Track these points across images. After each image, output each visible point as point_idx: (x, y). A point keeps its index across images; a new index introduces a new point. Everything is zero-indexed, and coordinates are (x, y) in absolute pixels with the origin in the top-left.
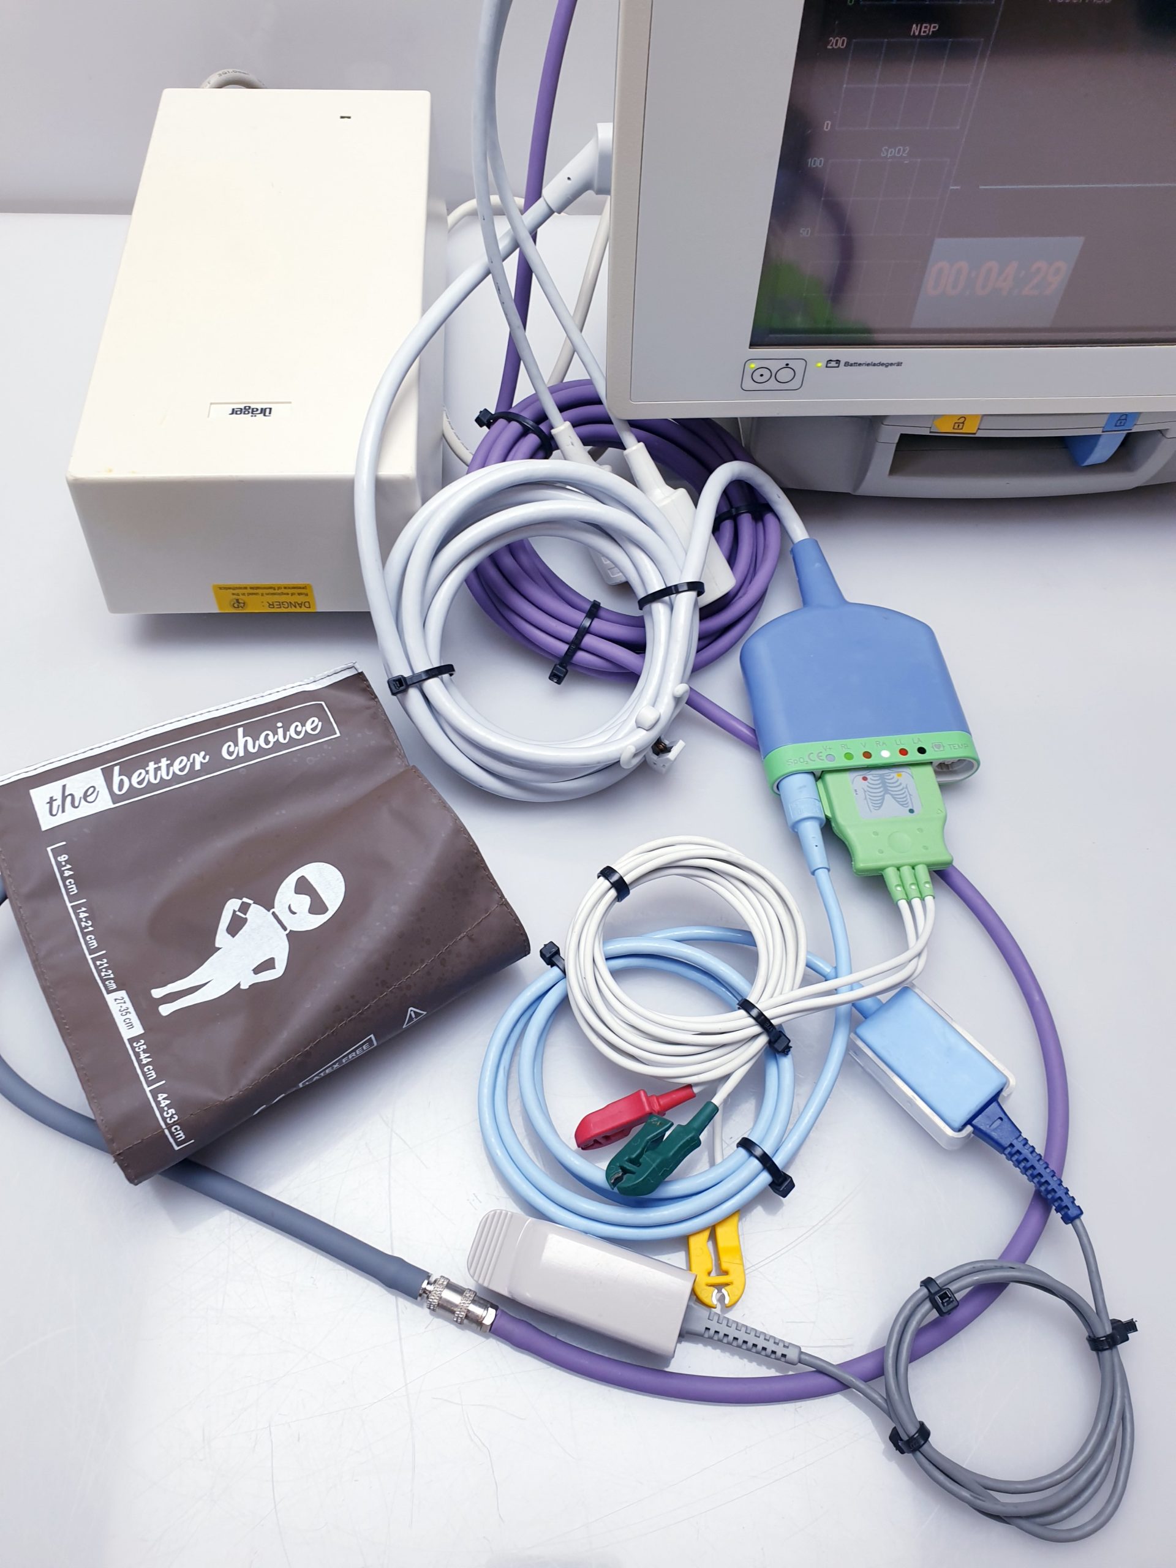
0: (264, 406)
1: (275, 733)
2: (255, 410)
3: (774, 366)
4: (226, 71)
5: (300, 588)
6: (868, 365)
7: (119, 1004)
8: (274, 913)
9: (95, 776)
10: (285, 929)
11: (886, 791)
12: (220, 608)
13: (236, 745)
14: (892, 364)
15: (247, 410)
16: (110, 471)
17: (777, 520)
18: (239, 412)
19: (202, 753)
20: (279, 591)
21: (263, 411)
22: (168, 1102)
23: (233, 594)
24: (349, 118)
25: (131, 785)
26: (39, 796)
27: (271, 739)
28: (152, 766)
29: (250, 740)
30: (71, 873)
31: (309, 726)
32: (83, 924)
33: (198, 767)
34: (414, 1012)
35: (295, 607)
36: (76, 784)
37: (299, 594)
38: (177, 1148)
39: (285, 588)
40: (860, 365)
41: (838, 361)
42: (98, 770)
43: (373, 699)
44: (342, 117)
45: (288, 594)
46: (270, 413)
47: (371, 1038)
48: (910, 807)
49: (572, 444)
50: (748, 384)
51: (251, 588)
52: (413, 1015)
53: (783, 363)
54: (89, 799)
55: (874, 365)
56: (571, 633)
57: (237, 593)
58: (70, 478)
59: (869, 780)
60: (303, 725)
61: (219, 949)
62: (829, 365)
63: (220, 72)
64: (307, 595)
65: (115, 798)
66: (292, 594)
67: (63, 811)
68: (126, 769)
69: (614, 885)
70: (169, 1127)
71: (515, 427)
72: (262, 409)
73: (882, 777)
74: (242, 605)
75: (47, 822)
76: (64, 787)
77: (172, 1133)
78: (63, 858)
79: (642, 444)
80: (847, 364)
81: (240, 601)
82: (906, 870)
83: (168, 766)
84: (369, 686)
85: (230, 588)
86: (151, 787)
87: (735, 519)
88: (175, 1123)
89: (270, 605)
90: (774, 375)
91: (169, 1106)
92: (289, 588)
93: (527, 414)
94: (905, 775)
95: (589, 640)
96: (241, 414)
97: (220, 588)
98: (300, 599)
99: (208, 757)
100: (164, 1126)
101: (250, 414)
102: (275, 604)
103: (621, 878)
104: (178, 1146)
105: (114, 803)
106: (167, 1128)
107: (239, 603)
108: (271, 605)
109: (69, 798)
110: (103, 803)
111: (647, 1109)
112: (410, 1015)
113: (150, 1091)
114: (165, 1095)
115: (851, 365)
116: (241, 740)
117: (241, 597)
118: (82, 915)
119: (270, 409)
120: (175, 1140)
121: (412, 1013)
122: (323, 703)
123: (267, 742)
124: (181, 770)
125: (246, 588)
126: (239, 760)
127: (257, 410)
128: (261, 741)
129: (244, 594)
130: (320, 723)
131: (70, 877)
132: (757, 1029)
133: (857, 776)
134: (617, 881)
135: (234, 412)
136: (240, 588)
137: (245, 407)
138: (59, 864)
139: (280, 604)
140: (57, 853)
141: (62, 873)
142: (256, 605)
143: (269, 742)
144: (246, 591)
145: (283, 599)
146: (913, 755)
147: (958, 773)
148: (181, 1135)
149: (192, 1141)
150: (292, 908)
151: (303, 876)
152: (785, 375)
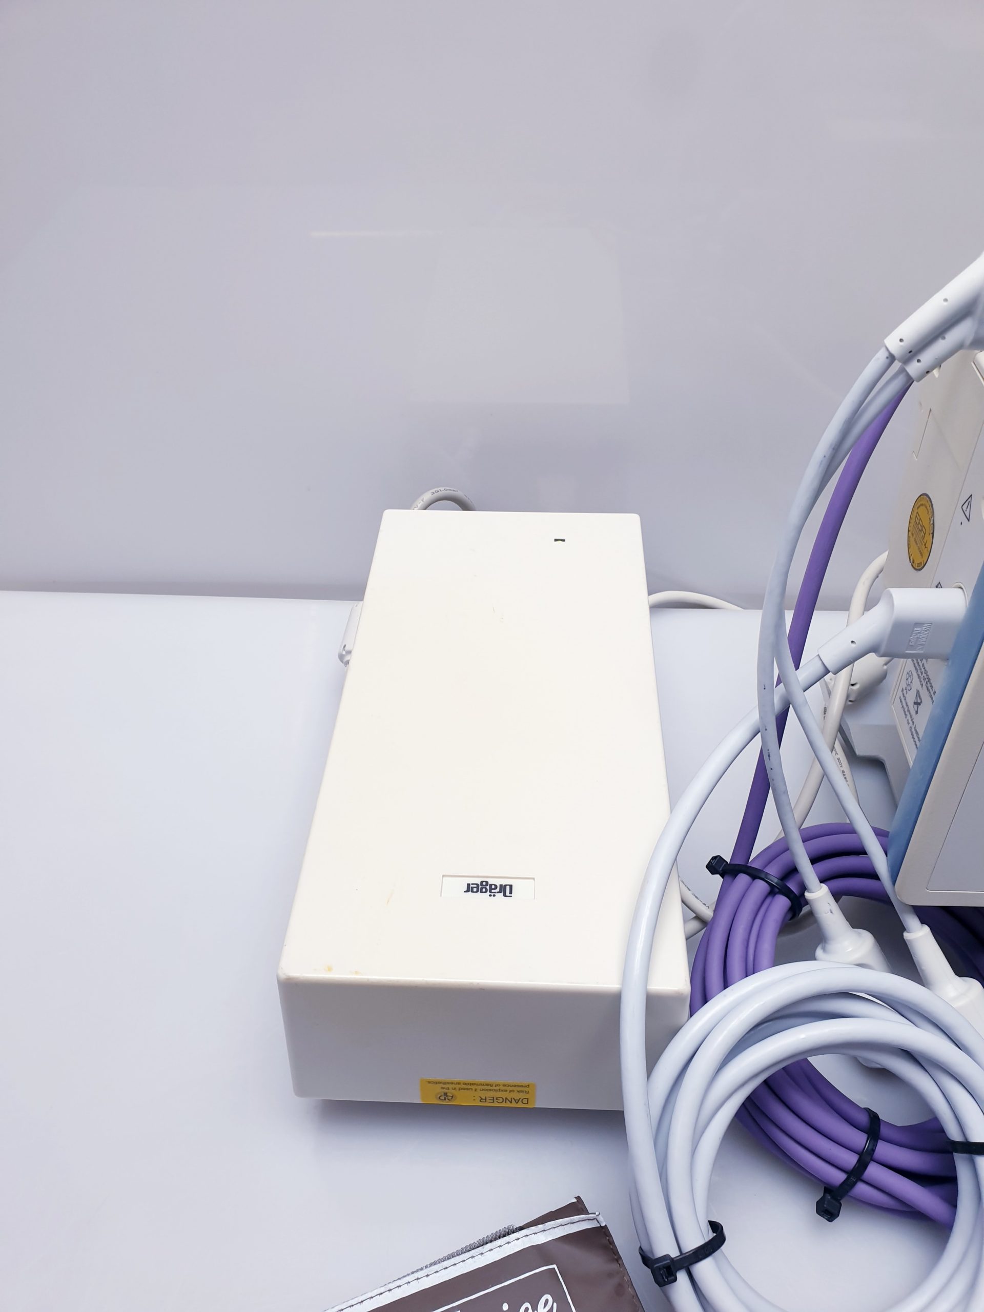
0: (504, 882)
2: (493, 887)
4: (438, 489)
5: (521, 1086)
12: (423, 1099)
15: (483, 887)
16: (330, 969)
18: (475, 890)
20: (497, 1088)
21: (503, 889)
23: (443, 1088)
24: (563, 540)
31: (541, 1310)
35: (511, 1102)
37: (519, 1092)
44: (556, 540)
45: (506, 1091)
46: (511, 893)
49: (831, 912)
51: (465, 1084)
56: (851, 1160)
57: (447, 1087)
58: (282, 976)
63: (433, 491)
64: (527, 1093)
66: (511, 1091)
71: (760, 887)
72: (501, 886)
74: (449, 1097)
79: (926, 928)
81: (448, 1094)
84: (612, 1242)
85: (440, 1083)
89: (482, 1099)
92: (508, 1086)
93: (774, 871)
95: (871, 1170)
96: (477, 892)
97: (429, 1082)
98: (519, 1096)
101: (488, 893)
102: (488, 1099)
107: (447, 1096)
117: (451, 1091)
119: (511, 886)
125: (459, 1084)
127: (496, 886)
129: (454, 1089)
130: (555, 1305)
135: (469, 889)
136: (453, 1084)
137: (482, 882)
139: (494, 1100)
142: (464, 1099)
144: (458, 1086)
145: (496, 1094)
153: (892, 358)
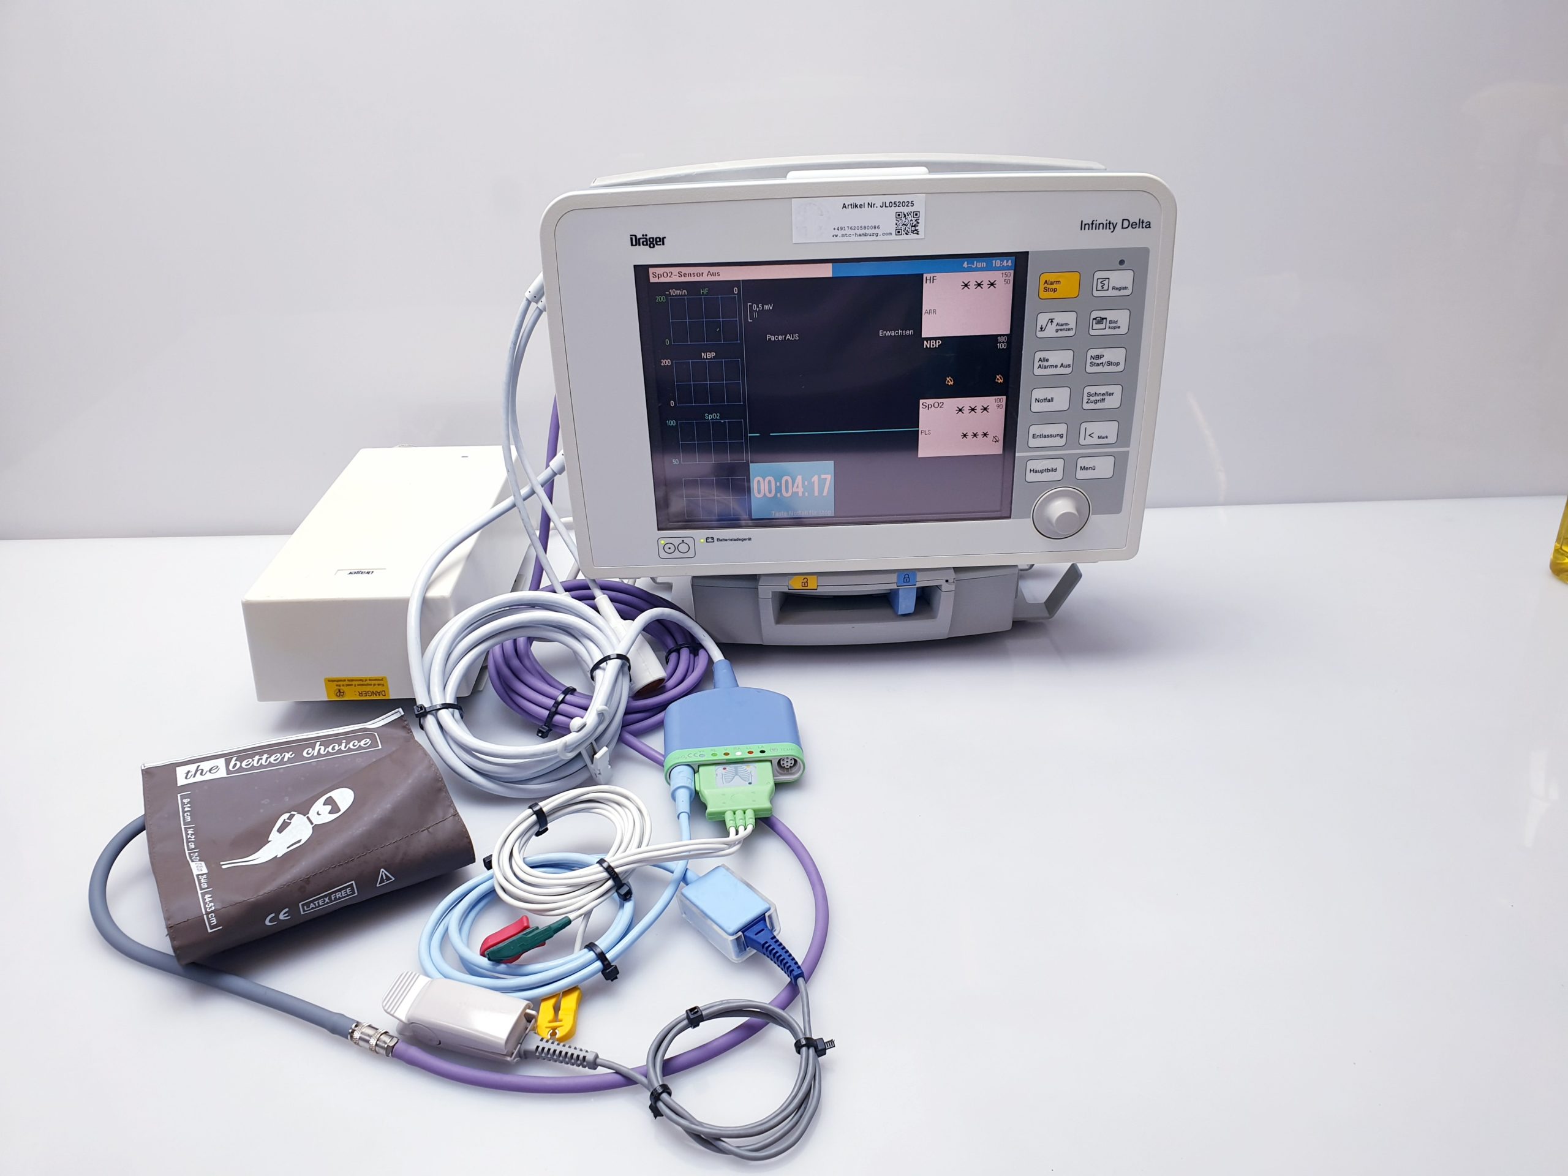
0: (369, 571)
1: (340, 745)
2: (363, 572)
3: (676, 542)
5: (379, 680)
6: (731, 540)
7: (198, 868)
8: (308, 818)
9: (221, 762)
10: (312, 823)
11: (737, 774)
12: (328, 697)
13: (313, 749)
14: (745, 539)
16: (268, 597)
17: (706, 653)
18: (353, 573)
19: (291, 753)
20: (366, 683)
21: (368, 573)
22: (211, 899)
23: (337, 685)
24: (467, 457)
25: (241, 766)
26: (181, 772)
27: (337, 748)
28: (257, 757)
29: (323, 748)
30: (189, 809)
31: (362, 743)
32: (189, 836)
33: (286, 759)
34: (385, 874)
35: (376, 695)
36: (206, 766)
37: (379, 685)
38: (210, 931)
39: (370, 680)
40: (726, 540)
41: (713, 538)
42: (223, 759)
43: (409, 733)
44: (463, 457)
45: (371, 685)
46: (372, 573)
47: (352, 884)
48: (750, 781)
50: (663, 554)
51: (349, 680)
52: (385, 878)
53: (680, 540)
54: (212, 772)
55: (735, 540)
56: (551, 702)
57: (337, 684)
58: (244, 600)
59: (727, 769)
60: (359, 742)
61: (270, 842)
62: (708, 541)
64: (383, 685)
65: (228, 771)
66: (374, 685)
67: (194, 777)
68: (240, 760)
69: (535, 813)
70: (208, 914)
73: (736, 769)
74: (342, 694)
75: (181, 781)
76: (199, 766)
77: (208, 918)
78: (185, 801)
79: (605, 595)
80: (718, 540)
81: (341, 691)
82: (739, 814)
83: (267, 758)
84: (408, 725)
85: (335, 682)
86: (253, 768)
87: (678, 651)
88: (211, 912)
89: (358, 694)
90: (677, 548)
91: (210, 902)
92: (373, 680)
94: (751, 767)
95: (563, 707)
96: (355, 574)
97: (329, 681)
98: (379, 689)
99: (293, 755)
100: (204, 913)
101: (360, 574)
102: (363, 693)
103: (541, 809)
104: (211, 929)
105: (227, 774)
106: (206, 914)
107: (340, 693)
108: (361, 694)
109: (200, 771)
110: (222, 773)
111: (525, 924)
112: (382, 875)
113: (201, 893)
114: (210, 896)
115: (721, 540)
116: (317, 748)
118: (189, 832)
119: (372, 571)
120: (210, 924)
122: (376, 734)
123: (333, 749)
124: (275, 760)
125: (345, 681)
126: (313, 757)
127: (365, 572)
128: (330, 749)
129: (343, 685)
130: (371, 742)
131: (188, 811)
132: (605, 875)
133: (720, 768)
134: (538, 810)
135: (350, 573)
136: (341, 681)
137: (358, 571)
138: (183, 804)
139: (367, 693)
140: (183, 797)
141: (183, 808)
142: (351, 695)
143: (335, 749)
144: (344, 683)
145: (368, 688)
146: (757, 754)
147: (792, 772)
148: (215, 921)
149: (221, 928)
150: (319, 813)
151: (330, 797)
152: (683, 548)
153: (529, 302)
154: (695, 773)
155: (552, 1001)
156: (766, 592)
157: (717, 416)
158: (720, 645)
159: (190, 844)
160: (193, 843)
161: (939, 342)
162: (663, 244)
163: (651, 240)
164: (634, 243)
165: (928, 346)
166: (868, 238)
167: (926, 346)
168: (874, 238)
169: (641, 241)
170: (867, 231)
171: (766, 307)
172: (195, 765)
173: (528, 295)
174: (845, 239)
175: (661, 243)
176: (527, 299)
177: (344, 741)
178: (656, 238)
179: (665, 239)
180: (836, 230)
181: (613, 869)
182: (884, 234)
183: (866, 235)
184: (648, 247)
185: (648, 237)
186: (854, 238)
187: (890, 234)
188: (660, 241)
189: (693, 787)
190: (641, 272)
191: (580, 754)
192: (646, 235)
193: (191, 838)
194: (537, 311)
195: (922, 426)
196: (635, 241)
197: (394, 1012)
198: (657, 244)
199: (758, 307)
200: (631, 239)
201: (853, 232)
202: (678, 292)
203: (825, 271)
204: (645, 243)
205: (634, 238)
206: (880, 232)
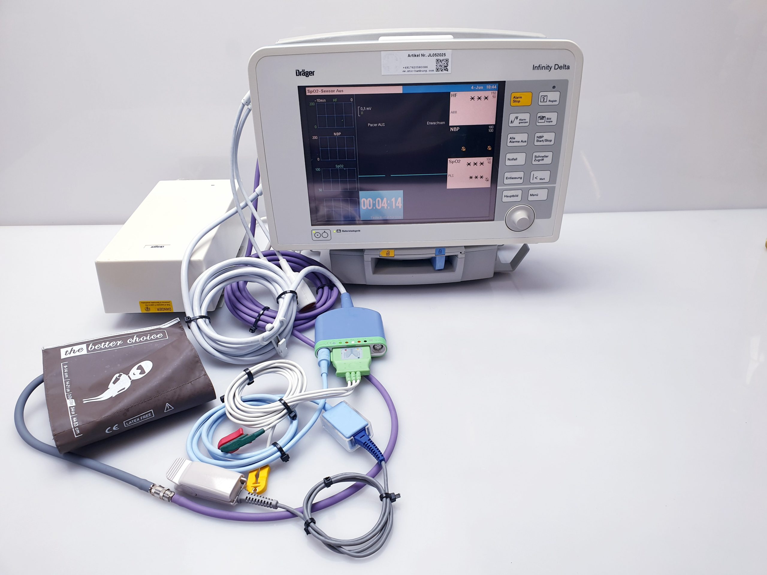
1: (147, 337)
2: (159, 246)
3: (321, 232)
5: (168, 302)
6: (350, 231)
7: (71, 403)
8: (129, 376)
9: (84, 346)
10: (131, 379)
11: (352, 353)
12: (142, 311)
13: (133, 339)
14: (357, 231)
15: (156, 247)
16: (109, 259)
17: (337, 288)
19: (121, 341)
20: (161, 304)
21: (161, 247)
22: (76, 420)
23: (146, 305)
24: (214, 185)
25: (95, 348)
26: (63, 351)
27: (145, 338)
28: (103, 344)
29: (138, 338)
30: (67, 371)
31: (158, 336)
32: (67, 385)
33: (118, 344)
34: (169, 406)
35: (166, 310)
36: (76, 348)
37: (167, 305)
38: (76, 437)
39: (163, 302)
40: (347, 231)
41: (340, 230)
42: (85, 345)
43: (182, 330)
45: (163, 305)
47: (151, 411)
48: (359, 357)
50: (314, 238)
51: (152, 303)
52: (168, 408)
53: (323, 231)
54: (79, 351)
55: (352, 231)
56: (257, 315)
57: (146, 304)
58: (96, 261)
59: (347, 350)
60: (157, 335)
61: (109, 388)
62: (338, 231)
64: (170, 305)
65: (88, 351)
66: (165, 305)
67: (70, 354)
68: (94, 345)
69: (247, 373)
70: (75, 428)
73: (352, 350)
74: (149, 309)
75: (63, 356)
76: (72, 348)
77: (75, 430)
78: (65, 367)
79: (284, 259)
80: (343, 231)
81: (148, 308)
82: (353, 374)
83: (108, 344)
84: (182, 326)
85: (145, 303)
86: (101, 349)
88: (76, 427)
90: (321, 235)
91: (76, 422)
92: (164, 303)
94: (359, 349)
95: (262, 317)
96: (154, 247)
97: (142, 303)
98: (168, 307)
99: (122, 342)
100: (73, 427)
103: (250, 371)
104: (76, 436)
105: (87, 353)
107: (148, 309)
108: (158, 310)
109: (73, 351)
110: (85, 352)
111: (241, 433)
112: (167, 406)
113: (71, 417)
114: (76, 418)
115: (345, 231)
116: (135, 338)
117: (148, 306)
118: (67, 383)
119: (164, 246)
120: (76, 433)
121: (168, 406)
122: (166, 331)
123: (143, 339)
124: (112, 345)
125: (150, 303)
126: (132, 343)
128: (141, 339)
129: (149, 305)
130: (162, 335)
131: (66, 372)
132: (283, 407)
133: (343, 350)
134: (249, 372)
135: (152, 247)
136: (148, 303)
138: (64, 368)
139: (161, 309)
140: (63, 365)
141: (64, 371)
142: (153, 310)
143: (144, 339)
144: (150, 304)
145: (162, 307)
146: (362, 343)
147: (381, 351)
148: (78, 431)
149: (82, 435)
150: (135, 374)
151: (140, 365)
152: (325, 235)
153: (244, 105)
154: (330, 352)
155: (255, 473)
156: (368, 258)
157: (342, 166)
158: (344, 285)
159: (67, 389)
160: (69, 389)
161: (458, 128)
162: (313, 75)
163: (307, 73)
164: (298, 74)
165: (453, 130)
166: (421, 73)
167: (452, 130)
168: (425, 73)
169: (302, 73)
170: (421, 69)
171: (368, 109)
172: (71, 348)
173: (243, 101)
174: (409, 73)
175: (312, 74)
176: (243, 104)
177: (149, 335)
178: (310, 72)
179: (314, 73)
180: (404, 68)
181: (287, 404)
182: (430, 71)
183: (420, 71)
184: (305, 76)
185: (305, 71)
186: (413, 73)
187: (433, 71)
188: (312, 73)
189: (329, 360)
190: (302, 90)
191: (271, 342)
192: (304, 70)
193: (68, 386)
194: (248, 110)
195: (449, 173)
196: (299, 73)
197: (172, 480)
198: (310, 75)
199: (363, 109)
200: (296, 72)
201: (413, 69)
202: (321, 100)
203: (399, 90)
204: (304, 74)
205: (298, 71)
206: (428, 69)
